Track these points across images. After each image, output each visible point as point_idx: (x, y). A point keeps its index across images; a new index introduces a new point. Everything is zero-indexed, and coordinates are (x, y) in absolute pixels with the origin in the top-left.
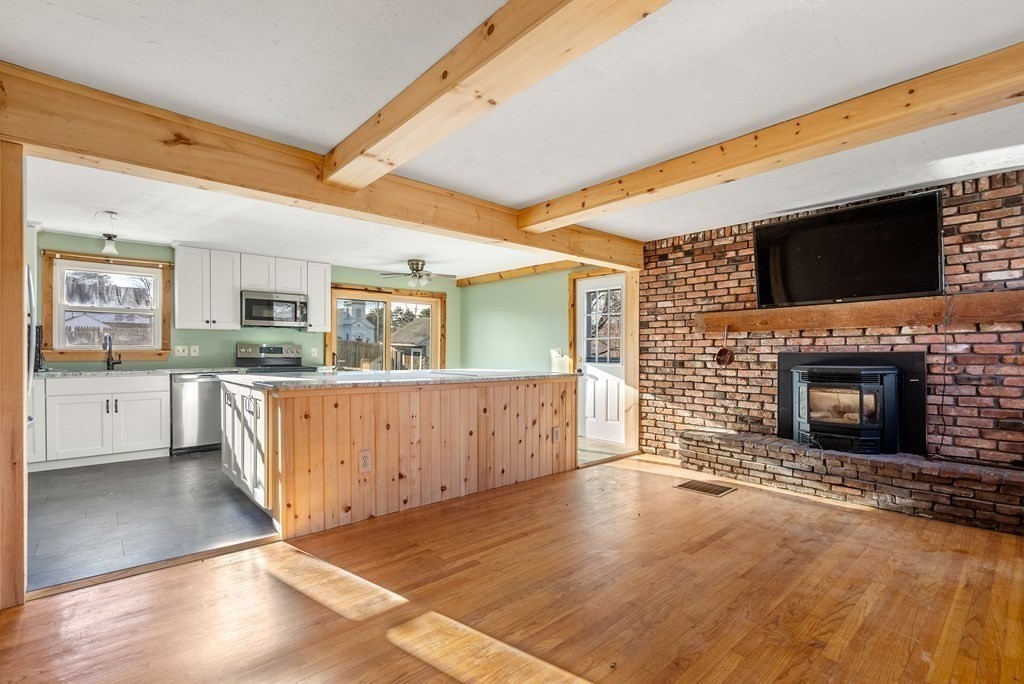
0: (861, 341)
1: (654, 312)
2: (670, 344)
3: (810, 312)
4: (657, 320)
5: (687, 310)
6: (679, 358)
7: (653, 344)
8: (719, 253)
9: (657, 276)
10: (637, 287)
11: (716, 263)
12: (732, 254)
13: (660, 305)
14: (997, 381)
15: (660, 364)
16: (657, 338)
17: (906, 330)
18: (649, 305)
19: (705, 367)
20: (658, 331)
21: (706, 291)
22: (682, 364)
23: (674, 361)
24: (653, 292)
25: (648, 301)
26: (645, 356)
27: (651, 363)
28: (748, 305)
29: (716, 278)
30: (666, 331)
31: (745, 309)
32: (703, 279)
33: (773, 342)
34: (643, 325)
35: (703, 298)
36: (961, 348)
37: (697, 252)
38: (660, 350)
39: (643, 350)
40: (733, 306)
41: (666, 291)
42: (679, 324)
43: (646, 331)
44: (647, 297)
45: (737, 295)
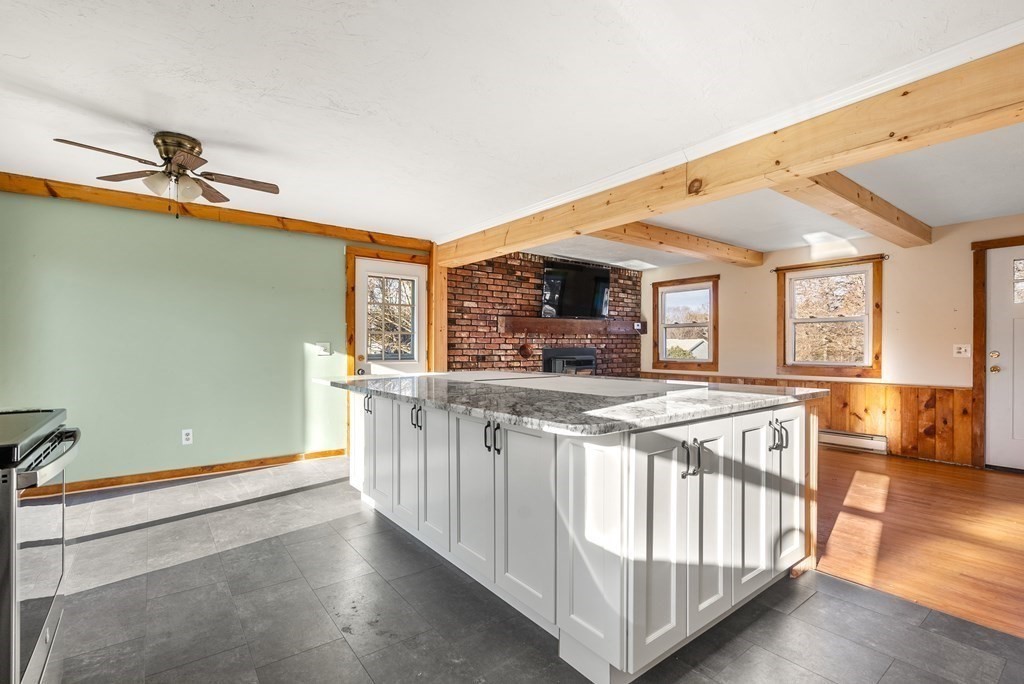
0: (575, 341)
1: (461, 310)
2: (474, 340)
3: (565, 323)
4: (463, 319)
5: (489, 312)
6: (481, 353)
7: (459, 340)
8: (511, 270)
9: (464, 276)
10: (445, 283)
11: (508, 277)
12: (519, 273)
13: (466, 304)
14: (612, 359)
15: (465, 359)
16: (463, 335)
17: (589, 336)
18: (457, 303)
19: (500, 360)
20: (464, 328)
21: (501, 298)
22: (483, 358)
23: (478, 356)
24: (460, 291)
25: (455, 299)
26: (453, 352)
27: (457, 359)
28: (528, 313)
29: (508, 289)
30: (470, 328)
31: (526, 316)
32: (500, 288)
33: (539, 341)
34: (451, 322)
35: (500, 304)
36: (603, 346)
37: (497, 265)
38: (466, 346)
39: (451, 346)
40: (519, 313)
41: (471, 292)
42: (481, 324)
43: (454, 328)
44: (455, 295)
45: (521, 305)
